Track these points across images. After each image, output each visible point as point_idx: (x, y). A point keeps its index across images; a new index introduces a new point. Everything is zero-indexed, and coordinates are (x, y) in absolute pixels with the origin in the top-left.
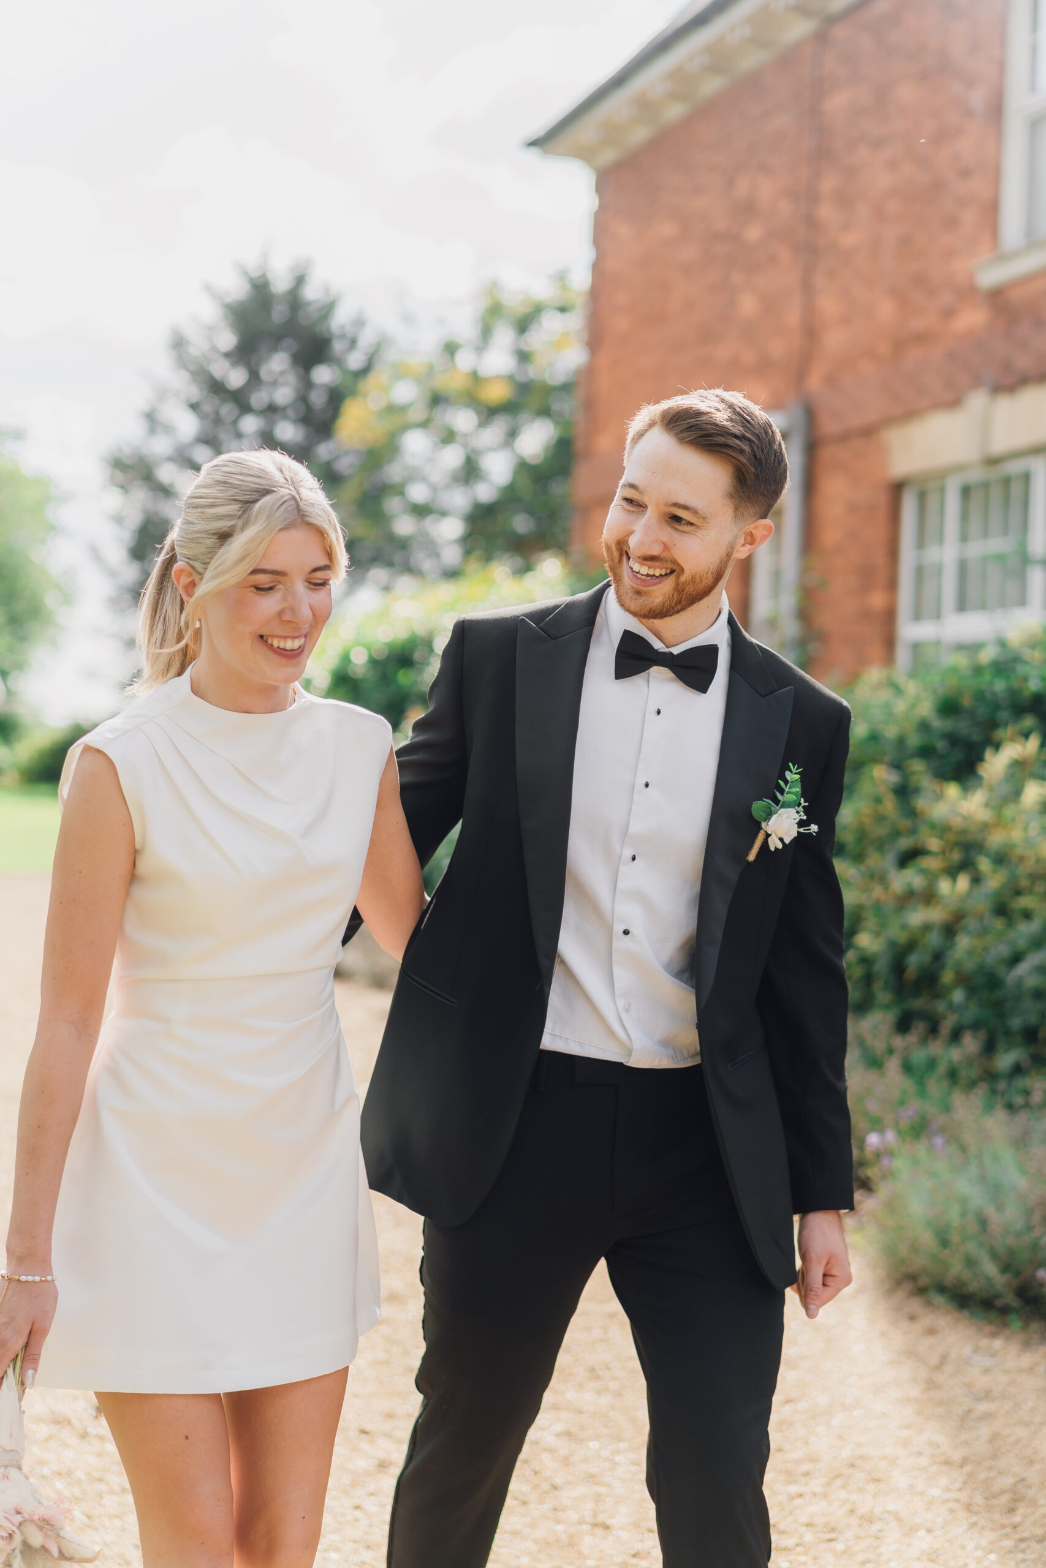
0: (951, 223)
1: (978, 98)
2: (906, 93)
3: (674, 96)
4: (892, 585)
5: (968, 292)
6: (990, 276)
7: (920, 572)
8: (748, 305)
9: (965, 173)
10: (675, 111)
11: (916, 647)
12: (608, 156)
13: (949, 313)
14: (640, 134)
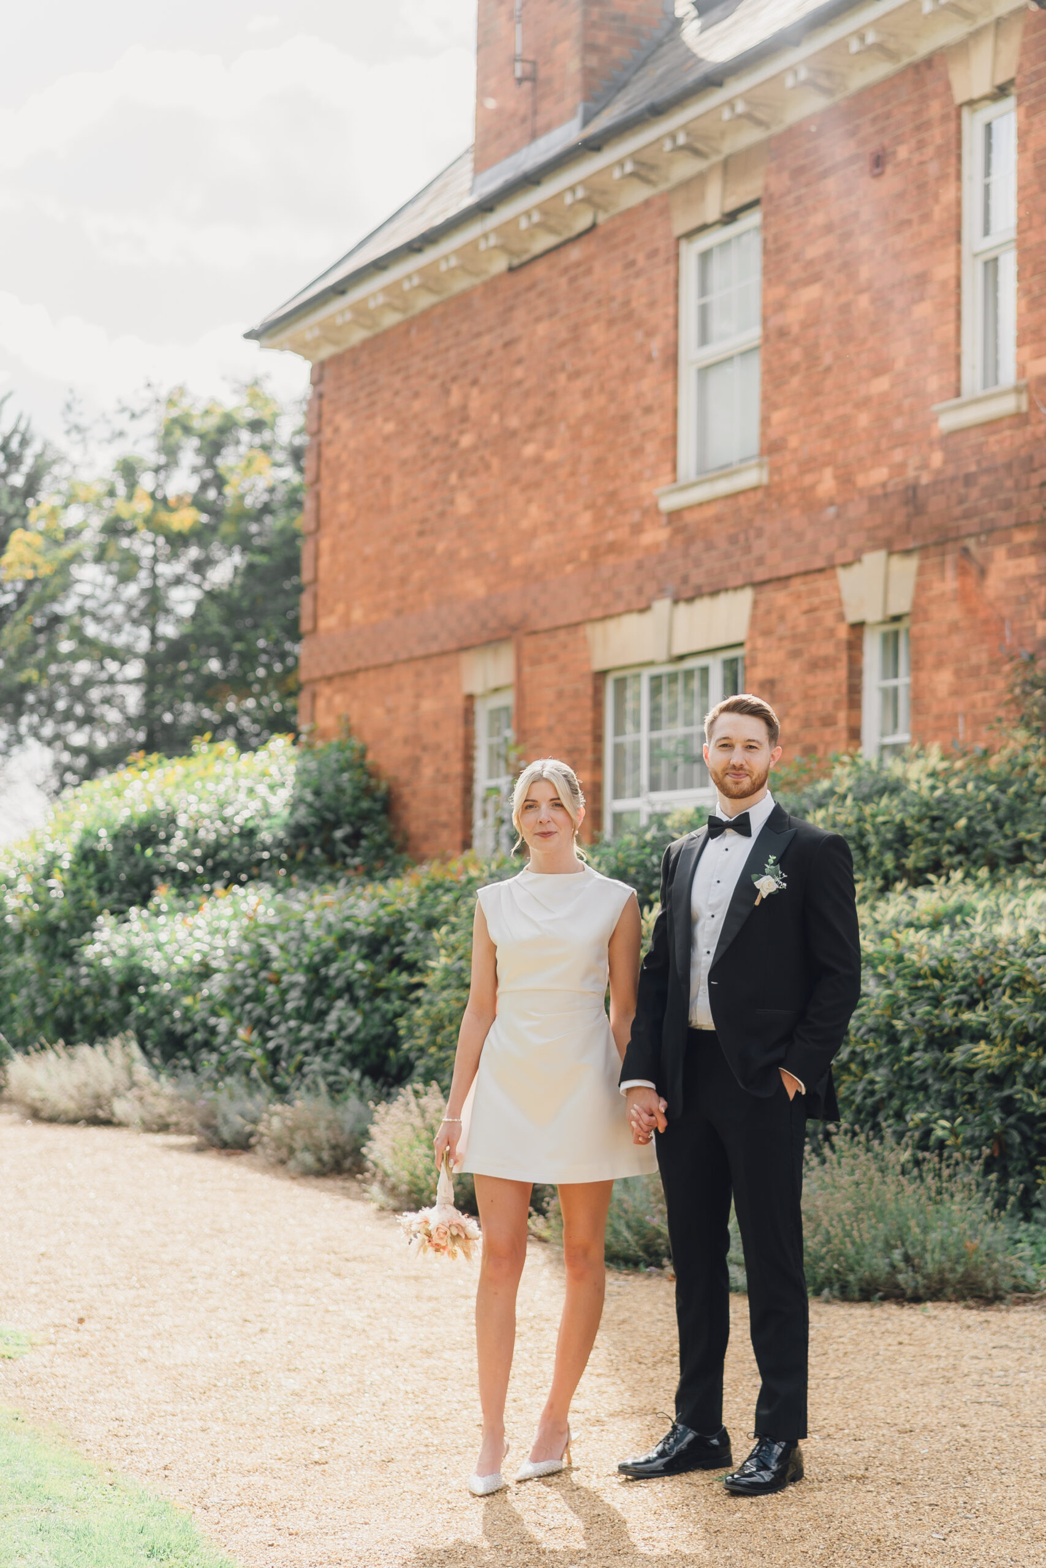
0: (638, 452)
1: (656, 346)
2: (597, 332)
3: (390, 307)
4: (598, 763)
5: (652, 511)
6: (669, 502)
7: (618, 749)
8: (463, 505)
9: (648, 410)
10: (391, 319)
11: (617, 817)
12: (327, 352)
13: (637, 529)
14: (358, 336)
